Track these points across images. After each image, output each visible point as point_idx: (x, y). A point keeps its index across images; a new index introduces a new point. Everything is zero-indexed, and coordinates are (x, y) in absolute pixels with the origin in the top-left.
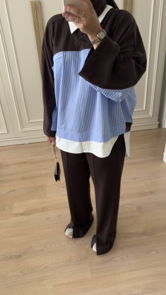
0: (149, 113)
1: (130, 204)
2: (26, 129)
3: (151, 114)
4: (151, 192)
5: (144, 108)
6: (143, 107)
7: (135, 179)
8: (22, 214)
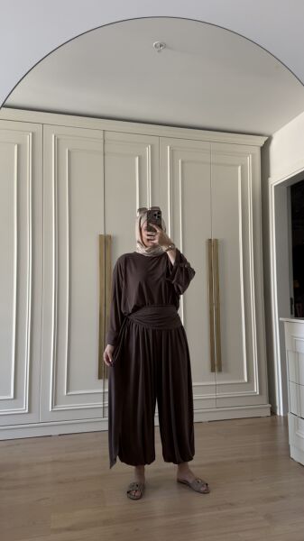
0: (253, 389)
1: (252, 512)
2: (59, 407)
3: (256, 389)
4: (282, 497)
5: (246, 380)
6: (243, 378)
7: (252, 480)
8: (68, 529)
